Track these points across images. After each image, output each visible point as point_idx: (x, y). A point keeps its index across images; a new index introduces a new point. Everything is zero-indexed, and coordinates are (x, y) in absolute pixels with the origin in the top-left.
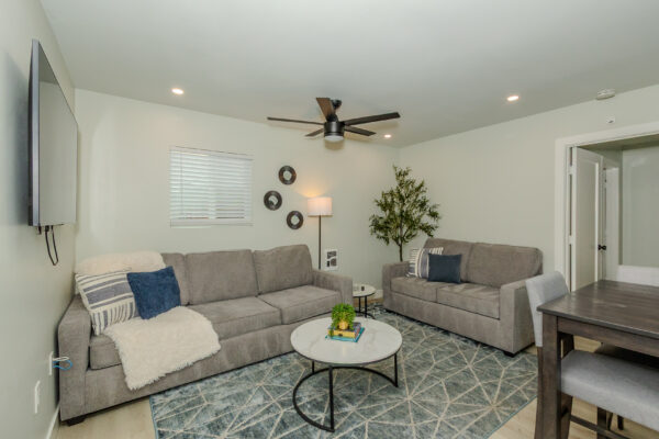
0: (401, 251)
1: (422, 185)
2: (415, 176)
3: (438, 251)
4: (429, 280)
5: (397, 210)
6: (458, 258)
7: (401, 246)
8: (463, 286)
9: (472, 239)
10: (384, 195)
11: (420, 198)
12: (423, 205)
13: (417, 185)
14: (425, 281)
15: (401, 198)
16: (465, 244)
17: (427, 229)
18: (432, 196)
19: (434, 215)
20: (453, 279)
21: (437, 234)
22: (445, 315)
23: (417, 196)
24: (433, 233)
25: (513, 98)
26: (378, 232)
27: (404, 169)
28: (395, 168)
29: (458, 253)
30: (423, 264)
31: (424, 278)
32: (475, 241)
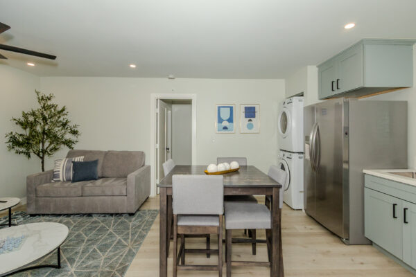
0: (43, 162)
1: (63, 110)
2: (58, 102)
3: (80, 159)
4: (74, 181)
5: (39, 129)
6: (96, 162)
7: (42, 158)
8: (101, 180)
9: (105, 148)
10: (25, 115)
11: (61, 119)
12: (64, 125)
13: (59, 109)
14: (70, 183)
15: (45, 119)
16: (100, 152)
17: (68, 143)
18: (72, 118)
19: (75, 133)
20: (93, 178)
21: (76, 147)
22: (88, 203)
23: (59, 117)
24: (73, 146)
25: (133, 66)
26: (17, 148)
27: (48, 95)
28: (38, 93)
29: (95, 159)
30: (68, 170)
31: (68, 180)
32: (107, 150)
